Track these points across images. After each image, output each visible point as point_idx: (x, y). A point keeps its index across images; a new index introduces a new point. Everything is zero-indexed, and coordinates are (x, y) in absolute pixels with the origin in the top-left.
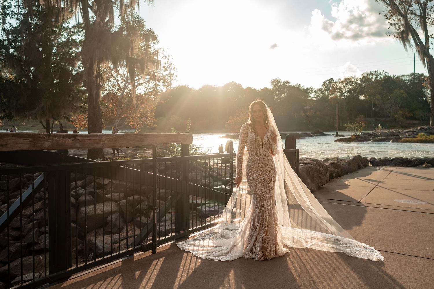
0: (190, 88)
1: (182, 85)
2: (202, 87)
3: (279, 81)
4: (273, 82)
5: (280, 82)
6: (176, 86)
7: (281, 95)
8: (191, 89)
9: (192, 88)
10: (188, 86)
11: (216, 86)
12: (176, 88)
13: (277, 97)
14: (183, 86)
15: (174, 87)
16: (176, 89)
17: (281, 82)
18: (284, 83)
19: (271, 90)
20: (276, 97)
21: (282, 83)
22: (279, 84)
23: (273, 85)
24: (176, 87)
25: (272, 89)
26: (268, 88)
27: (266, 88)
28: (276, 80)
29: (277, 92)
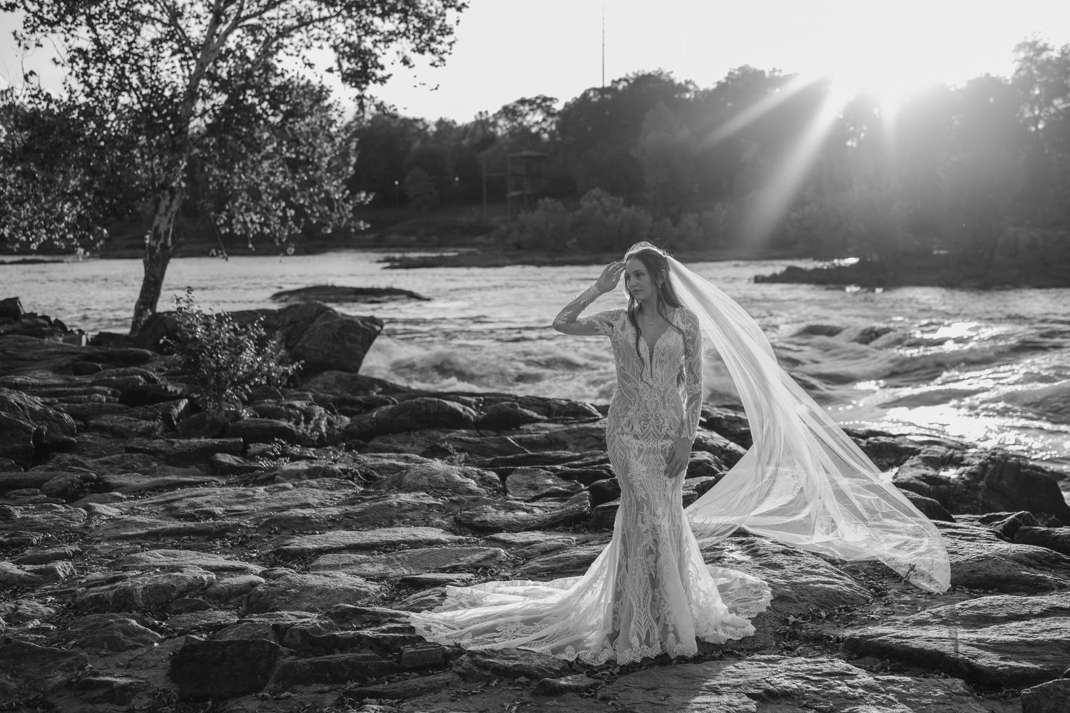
0: (677, 81)
1: (646, 72)
2: (727, 78)
3: (1041, 44)
4: (1020, 47)
5: (1045, 48)
6: (623, 76)
7: (1050, 104)
8: (683, 88)
9: (687, 82)
10: (672, 76)
11: (780, 71)
12: (625, 84)
13: (1032, 110)
14: (650, 75)
15: (613, 82)
16: (620, 87)
17: (1052, 50)
18: (1063, 53)
19: (1010, 82)
20: (1027, 110)
21: (1056, 54)
22: (1044, 56)
23: (1017, 63)
24: (620, 80)
25: (1013, 79)
26: (993, 75)
27: (988, 75)
28: (1030, 40)
29: (1034, 89)
